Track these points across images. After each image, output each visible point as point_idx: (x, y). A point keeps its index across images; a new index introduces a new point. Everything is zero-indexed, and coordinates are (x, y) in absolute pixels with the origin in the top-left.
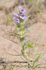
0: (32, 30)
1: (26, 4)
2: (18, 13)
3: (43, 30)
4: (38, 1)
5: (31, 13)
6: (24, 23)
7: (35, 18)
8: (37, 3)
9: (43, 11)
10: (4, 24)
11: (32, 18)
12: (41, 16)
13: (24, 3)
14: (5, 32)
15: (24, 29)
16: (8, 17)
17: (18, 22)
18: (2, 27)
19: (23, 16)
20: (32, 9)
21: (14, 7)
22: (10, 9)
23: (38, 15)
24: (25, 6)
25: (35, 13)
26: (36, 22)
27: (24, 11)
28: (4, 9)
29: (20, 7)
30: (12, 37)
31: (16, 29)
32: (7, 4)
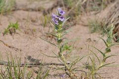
0: (71, 33)
1: (65, 5)
2: (57, 15)
3: (81, 33)
4: (78, 3)
5: (69, 15)
7: (74, 21)
8: (77, 5)
9: (82, 13)
10: (41, 25)
11: (70, 20)
12: (80, 19)
13: (63, 5)
14: (42, 33)
15: (62, 31)
16: (46, 18)
18: (39, 28)
19: (62, 18)
20: (71, 11)
21: (52, 9)
22: (48, 11)
23: (77, 18)
24: (64, 7)
25: (74, 15)
26: (75, 24)
27: (64, 12)
28: (42, 10)
29: (59, 9)
30: (49, 38)
31: (53, 31)
32: (46, 5)
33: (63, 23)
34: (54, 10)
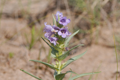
0: (81, 61)
1: (71, 7)
2: (55, 25)
3: (101, 62)
4: (95, 4)
5: (79, 26)
6: (66, 44)
7: (88, 37)
8: (93, 7)
9: (104, 23)
10: (24, 45)
11: (81, 36)
12: (100, 33)
13: (67, 6)
14: (25, 61)
15: (64, 56)
16: (34, 32)
17: (54, 43)
18: (20, 52)
19: (64, 31)
20: (82, 19)
21: (46, 14)
22: (38, 17)
23: (94, 31)
24: (68, 11)
25: (88, 26)
26: (89, 44)
27: (67, 21)
28: (26, 16)
29: (59, 14)
30: (40, 72)
31: (48, 57)
32: (32, 6)
33: (67, 42)
34: (49, 16)
